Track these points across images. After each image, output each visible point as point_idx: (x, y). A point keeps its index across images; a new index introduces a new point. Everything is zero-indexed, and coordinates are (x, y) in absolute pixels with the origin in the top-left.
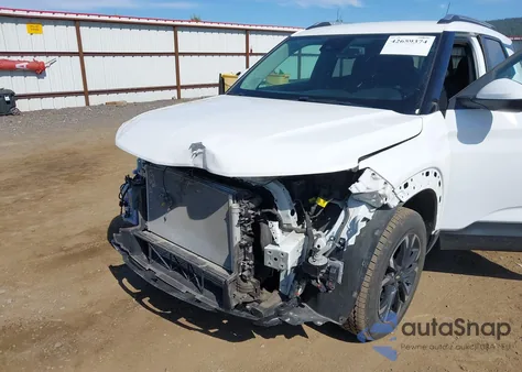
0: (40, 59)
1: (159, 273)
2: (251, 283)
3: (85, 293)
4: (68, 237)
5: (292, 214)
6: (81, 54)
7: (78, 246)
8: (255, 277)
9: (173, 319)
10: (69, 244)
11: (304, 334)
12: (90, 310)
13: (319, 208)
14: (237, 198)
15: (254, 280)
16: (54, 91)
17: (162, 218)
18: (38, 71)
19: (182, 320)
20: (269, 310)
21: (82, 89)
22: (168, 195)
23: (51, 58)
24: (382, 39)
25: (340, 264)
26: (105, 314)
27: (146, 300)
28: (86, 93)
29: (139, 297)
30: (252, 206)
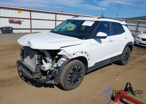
0: (20, 20)
1: (24, 70)
2: (40, 74)
3: (10, 75)
4: (12, 63)
5: (50, 59)
6: (31, 19)
7: (13, 65)
8: (41, 72)
9: (26, 82)
10: (11, 64)
11: (54, 88)
12: (9, 78)
13: (56, 58)
14: (37, 54)
15: (40, 73)
16: (23, 28)
17: (26, 58)
18: (20, 23)
19: (28, 82)
20: (43, 80)
21: (30, 28)
22: (27, 53)
23: (23, 20)
24: (84, 21)
25: (57, 70)
26: (13, 79)
27: (22, 78)
28: (31, 29)
29: (21, 77)
30: (40, 56)
